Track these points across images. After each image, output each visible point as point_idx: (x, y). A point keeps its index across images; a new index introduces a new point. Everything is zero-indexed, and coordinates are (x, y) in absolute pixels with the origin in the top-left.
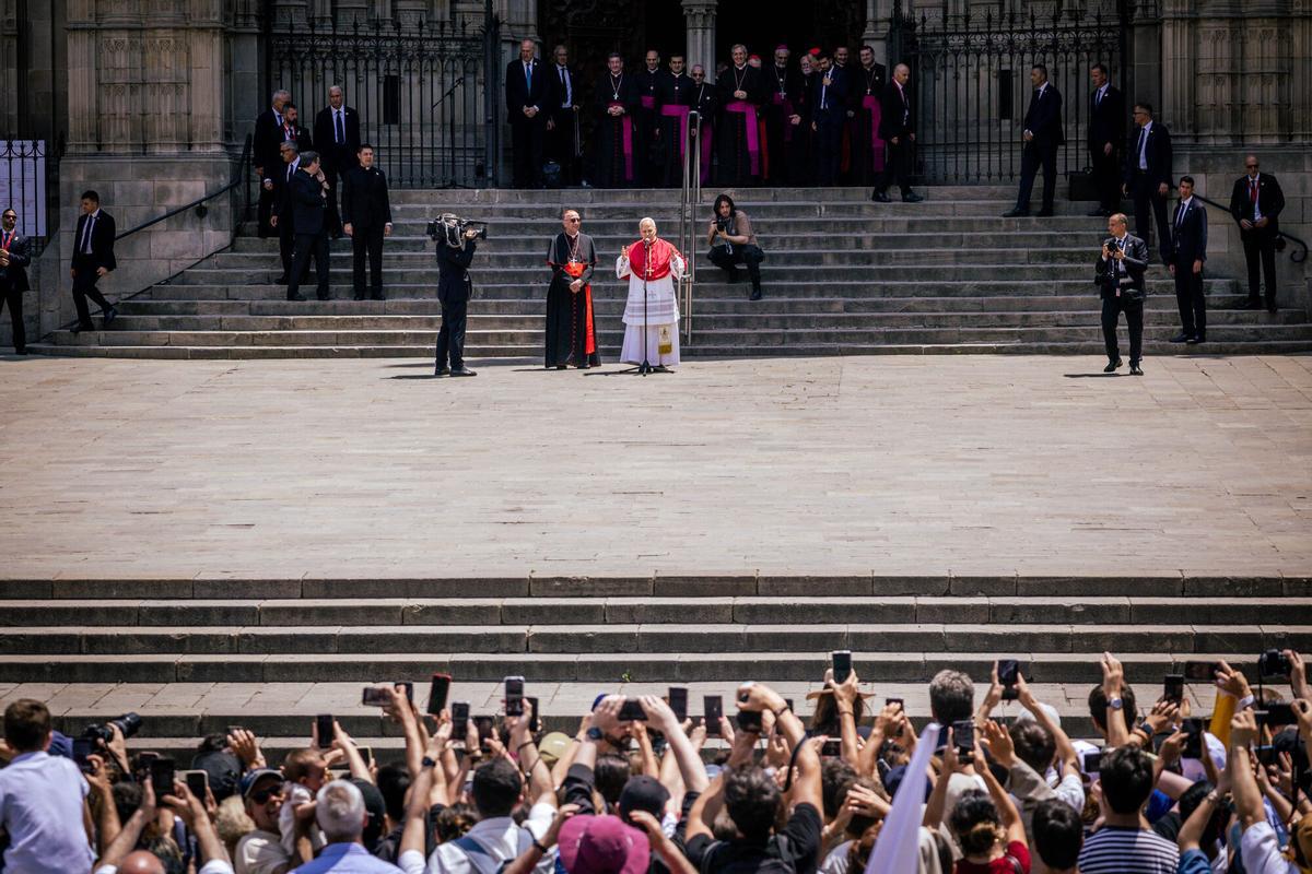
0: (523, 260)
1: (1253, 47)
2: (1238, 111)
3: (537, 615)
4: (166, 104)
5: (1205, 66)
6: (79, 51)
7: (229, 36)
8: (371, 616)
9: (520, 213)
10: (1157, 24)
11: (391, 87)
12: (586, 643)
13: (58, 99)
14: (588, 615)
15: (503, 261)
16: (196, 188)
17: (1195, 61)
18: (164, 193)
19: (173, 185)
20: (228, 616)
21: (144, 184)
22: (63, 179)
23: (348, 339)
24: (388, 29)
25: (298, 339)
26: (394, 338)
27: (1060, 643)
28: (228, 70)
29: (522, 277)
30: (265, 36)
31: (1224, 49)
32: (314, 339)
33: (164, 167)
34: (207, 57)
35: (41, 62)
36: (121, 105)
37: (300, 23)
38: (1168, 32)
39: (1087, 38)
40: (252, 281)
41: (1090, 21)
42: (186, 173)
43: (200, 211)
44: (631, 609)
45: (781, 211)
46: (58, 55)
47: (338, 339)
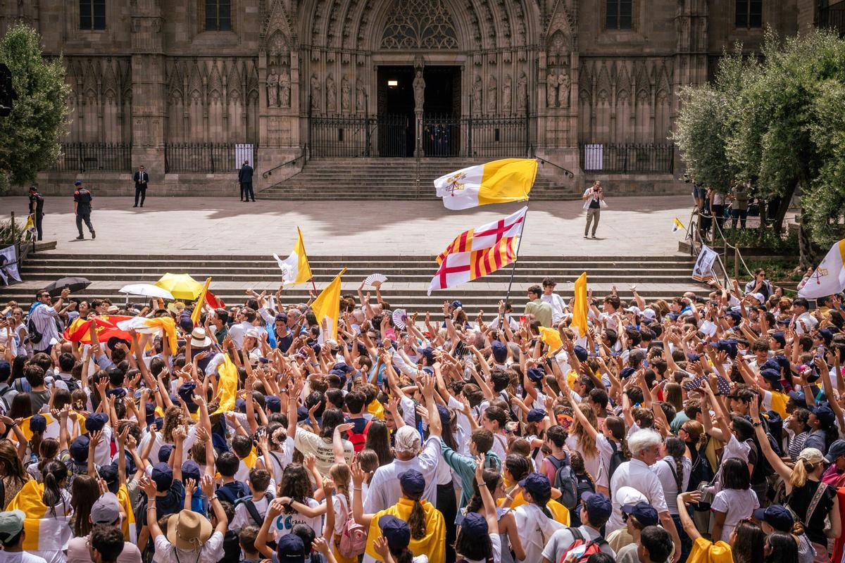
0: (376, 176)
1: (560, 123)
2: (557, 139)
3: (403, 266)
4: (284, 136)
5: (548, 129)
6: (262, 122)
7: (301, 118)
8: (360, 265)
9: (375, 164)
10: (536, 118)
11: (341, 131)
12: (415, 272)
13: (256, 134)
14: (415, 265)
15: (371, 176)
16: (292, 157)
17: (546, 127)
18: (284, 158)
19: (287, 156)
20: (324, 265)
21: (279, 156)
22: (259, 154)
23: (332, 195)
24: (340, 117)
25: (319, 196)
26: (344, 195)
27: (534, 273)
28: (300, 127)
29: (376, 180)
30: (310, 118)
31: (553, 124)
32: (324, 196)
33: (284, 151)
34: (295, 123)
35: (252, 124)
36: (273, 136)
37: (319, 116)
38: (539, 119)
39: (518, 121)
40: (307, 180)
41: (519, 117)
42: (290, 153)
43: (294, 163)
44: (426, 264)
45: (441, 164)
46: (257, 122)
47: (329, 196)
